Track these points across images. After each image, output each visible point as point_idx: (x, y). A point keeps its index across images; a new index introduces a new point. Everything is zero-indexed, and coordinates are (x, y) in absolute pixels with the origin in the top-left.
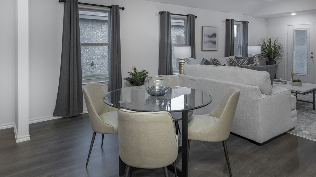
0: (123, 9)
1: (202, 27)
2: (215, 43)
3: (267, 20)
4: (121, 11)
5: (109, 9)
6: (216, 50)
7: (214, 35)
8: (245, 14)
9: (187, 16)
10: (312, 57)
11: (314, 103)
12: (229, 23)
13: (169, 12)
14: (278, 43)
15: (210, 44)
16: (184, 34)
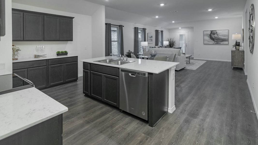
0: (123, 26)
1: (148, 33)
2: (152, 40)
3: (170, 30)
4: (123, 27)
5: (118, 27)
6: (152, 43)
7: (152, 37)
8: (162, 28)
9: (143, 29)
10: (186, 46)
11: (189, 61)
12: (157, 31)
13: (138, 28)
14: (174, 40)
15: (150, 41)
16: (141, 36)
